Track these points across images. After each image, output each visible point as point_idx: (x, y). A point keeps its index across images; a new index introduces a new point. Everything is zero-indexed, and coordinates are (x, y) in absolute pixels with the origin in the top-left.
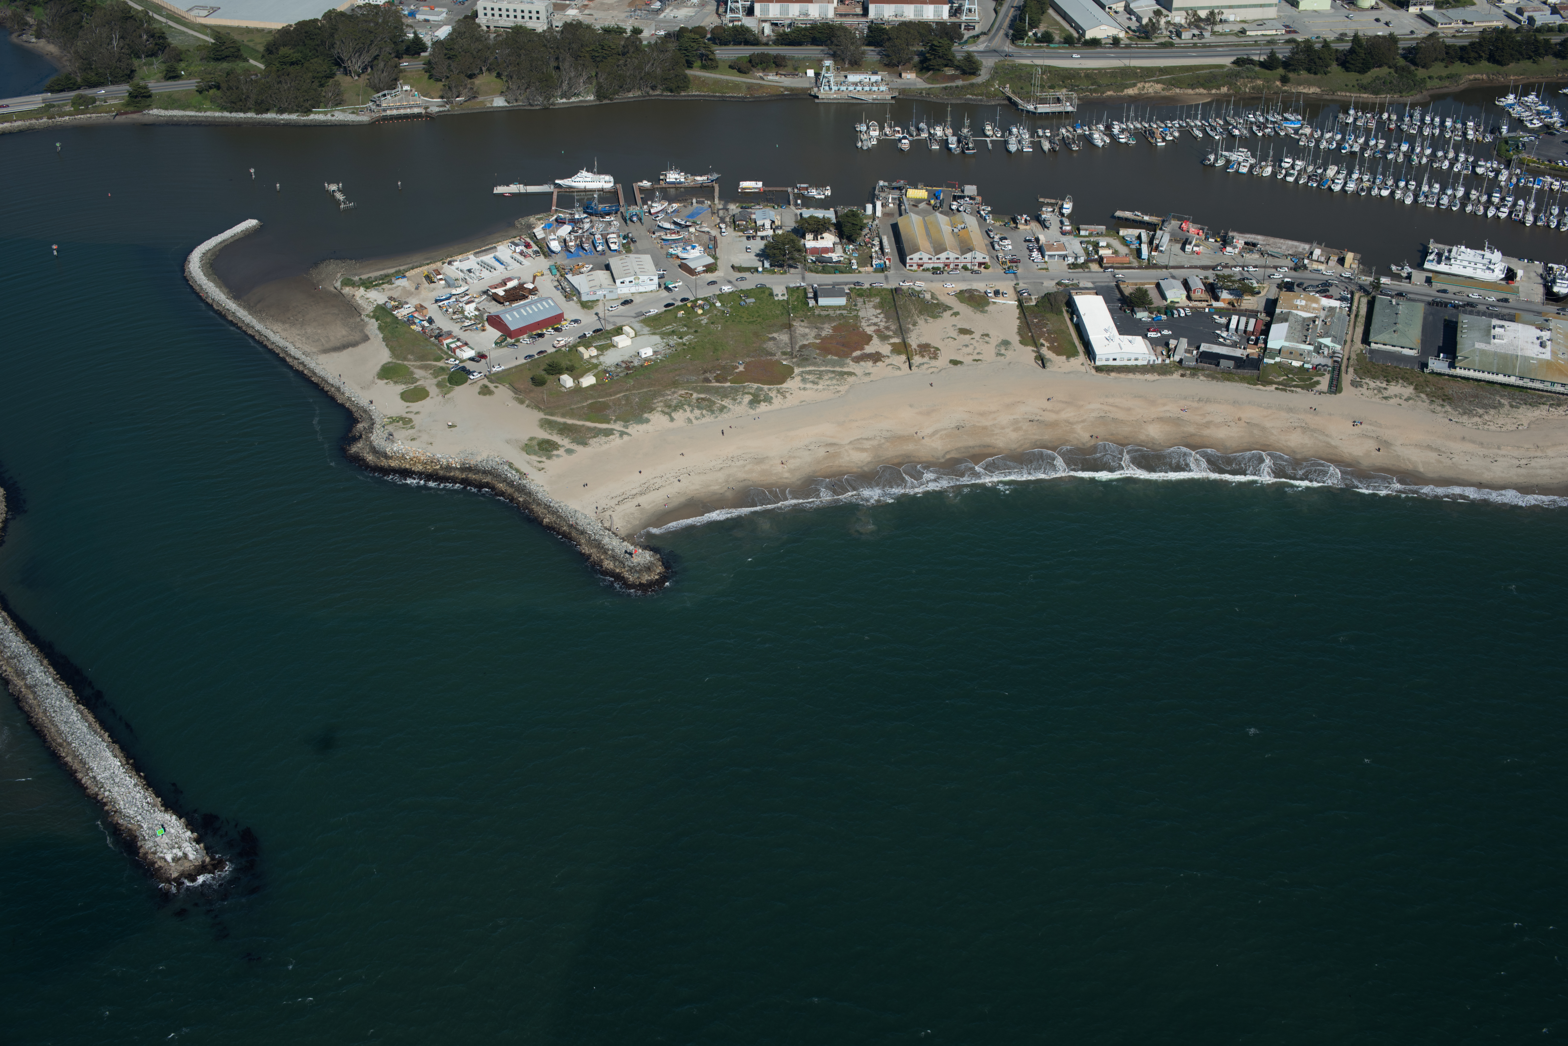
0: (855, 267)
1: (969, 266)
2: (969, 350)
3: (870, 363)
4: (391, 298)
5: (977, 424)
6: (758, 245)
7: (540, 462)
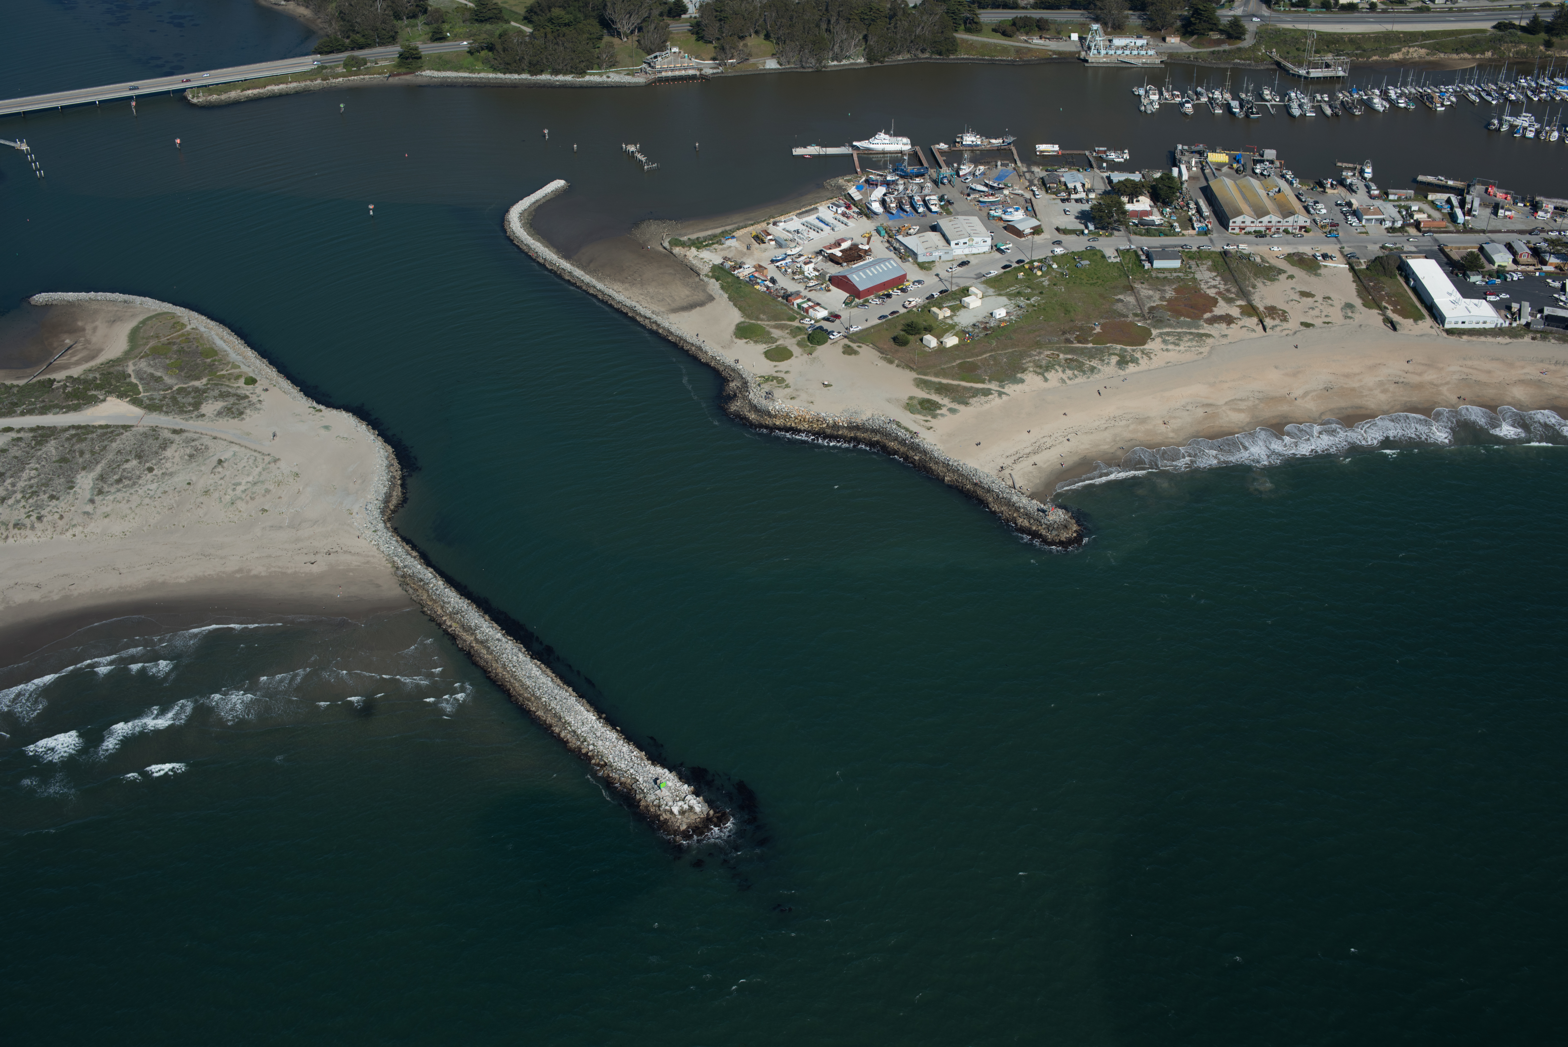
0: (1178, 230)
1: (1290, 229)
2: (1316, 312)
3: (1224, 326)
4: (725, 258)
5: (1345, 386)
6: (1074, 208)
7: (927, 421)
